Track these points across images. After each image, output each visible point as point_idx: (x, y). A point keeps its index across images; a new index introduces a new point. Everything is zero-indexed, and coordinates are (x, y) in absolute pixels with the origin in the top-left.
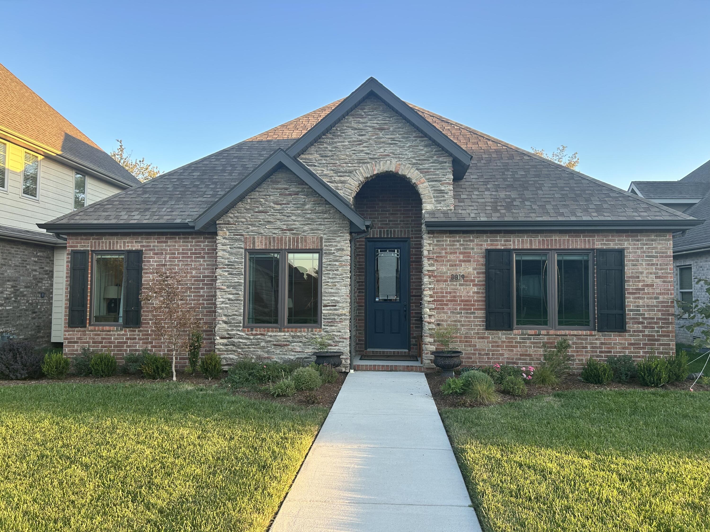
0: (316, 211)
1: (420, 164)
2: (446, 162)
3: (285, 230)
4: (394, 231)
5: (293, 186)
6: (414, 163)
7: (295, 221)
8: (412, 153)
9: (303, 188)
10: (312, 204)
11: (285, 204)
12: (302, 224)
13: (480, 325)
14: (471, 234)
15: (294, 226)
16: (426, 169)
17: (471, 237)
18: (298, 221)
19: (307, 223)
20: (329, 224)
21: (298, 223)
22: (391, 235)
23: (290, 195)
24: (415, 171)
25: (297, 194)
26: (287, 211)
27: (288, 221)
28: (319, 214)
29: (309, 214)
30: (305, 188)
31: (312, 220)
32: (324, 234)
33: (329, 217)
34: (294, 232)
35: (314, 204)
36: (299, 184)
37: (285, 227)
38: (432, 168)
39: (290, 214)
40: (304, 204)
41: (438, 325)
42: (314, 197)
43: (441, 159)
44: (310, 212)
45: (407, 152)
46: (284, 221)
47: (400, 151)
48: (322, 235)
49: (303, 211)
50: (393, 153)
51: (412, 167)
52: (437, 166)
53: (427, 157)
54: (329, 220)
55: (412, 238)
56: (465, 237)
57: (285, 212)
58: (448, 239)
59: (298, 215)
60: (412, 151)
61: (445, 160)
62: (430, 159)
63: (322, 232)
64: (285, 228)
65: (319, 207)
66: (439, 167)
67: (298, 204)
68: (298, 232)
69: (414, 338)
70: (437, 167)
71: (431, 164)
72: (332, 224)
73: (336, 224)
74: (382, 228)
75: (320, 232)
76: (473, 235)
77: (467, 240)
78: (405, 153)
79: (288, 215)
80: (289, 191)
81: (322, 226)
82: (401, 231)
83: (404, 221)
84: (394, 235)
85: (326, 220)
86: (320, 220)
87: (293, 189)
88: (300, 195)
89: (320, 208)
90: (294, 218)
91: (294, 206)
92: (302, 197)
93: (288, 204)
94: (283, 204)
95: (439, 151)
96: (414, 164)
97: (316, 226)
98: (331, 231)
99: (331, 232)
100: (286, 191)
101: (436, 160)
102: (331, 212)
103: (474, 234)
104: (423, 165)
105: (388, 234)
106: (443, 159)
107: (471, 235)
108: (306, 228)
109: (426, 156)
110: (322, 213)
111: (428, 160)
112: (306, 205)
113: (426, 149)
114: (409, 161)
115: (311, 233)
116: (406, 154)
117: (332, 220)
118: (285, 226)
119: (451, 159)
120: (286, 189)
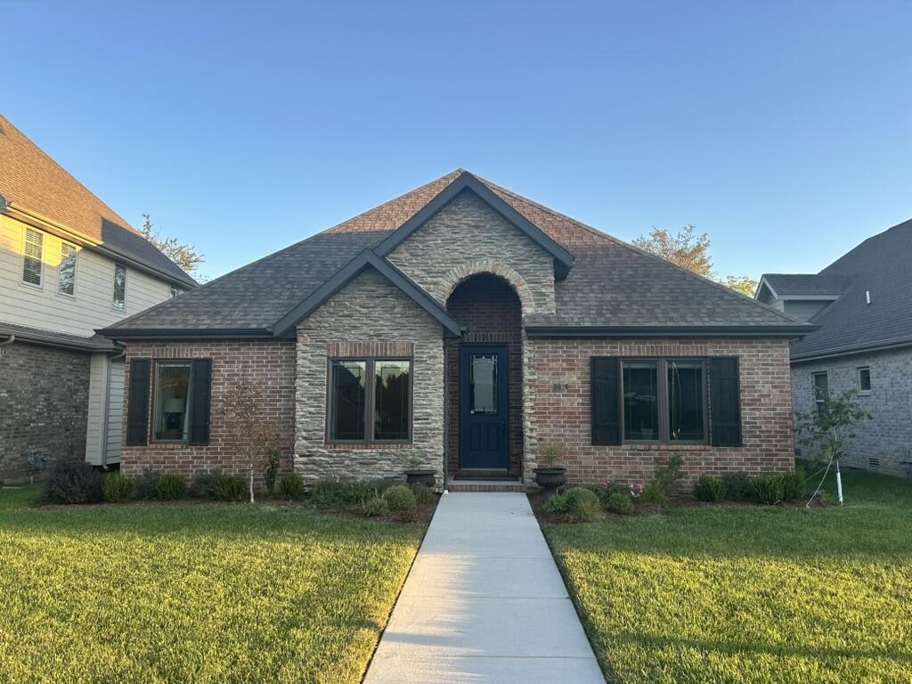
0: (407, 315)
1: (518, 265)
2: (546, 263)
3: (372, 336)
4: (491, 335)
5: (381, 288)
7: (383, 326)
8: (510, 253)
9: (392, 290)
10: (402, 307)
11: (373, 307)
12: (391, 330)
13: (586, 440)
14: (575, 340)
15: (382, 332)
16: (525, 269)
18: (386, 326)
19: (396, 328)
20: (421, 329)
21: (386, 328)
22: (487, 340)
23: (378, 297)
24: (513, 272)
25: (385, 296)
26: (375, 315)
27: (376, 326)
28: (409, 318)
29: (399, 318)
30: (394, 290)
31: (402, 325)
32: (416, 340)
33: (421, 322)
34: (383, 337)
35: (404, 307)
36: (388, 286)
37: (372, 332)
38: (532, 268)
39: (378, 319)
40: (394, 307)
41: (541, 439)
42: (404, 299)
43: (541, 259)
44: (400, 316)
45: (505, 252)
46: (371, 326)
47: (498, 251)
48: (413, 341)
49: (393, 315)
50: (489, 253)
51: (511, 268)
54: (421, 325)
55: (511, 343)
57: (373, 316)
59: (387, 320)
60: (510, 251)
61: (545, 261)
62: (530, 259)
63: (413, 338)
64: (372, 334)
65: (409, 310)
66: (539, 268)
67: (387, 307)
68: (387, 338)
69: (514, 455)
70: (537, 268)
71: (531, 265)
72: (424, 329)
73: (428, 329)
74: (478, 332)
75: (410, 338)
76: (577, 341)
78: (502, 253)
79: (376, 319)
80: (376, 294)
81: (413, 331)
82: (499, 336)
83: (501, 324)
84: (491, 339)
85: (417, 325)
86: (410, 325)
87: (382, 291)
88: (389, 297)
89: (411, 312)
91: (383, 310)
92: (391, 299)
93: (376, 307)
94: (370, 307)
95: (539, 251)
96: (513, 264)
97: (406, 331)
98: (422, 336)
99: (423, 338)
100: (373, 293)
101: (536, 260)
102: (423, 316)
104: (522, 266)
105: (484, 339)
106: (544, 259)
107: (575, 342)
108: (395, 334)
109: (525, 256)
110: (413, 316)
111: (528, 261)
112: (395, 309)
113: (525, 249)
114: (507, 261)
115: (401, 339)
116: (504, 254)
117: (424, 325)
119: (552, 259)
120: (374, 291)
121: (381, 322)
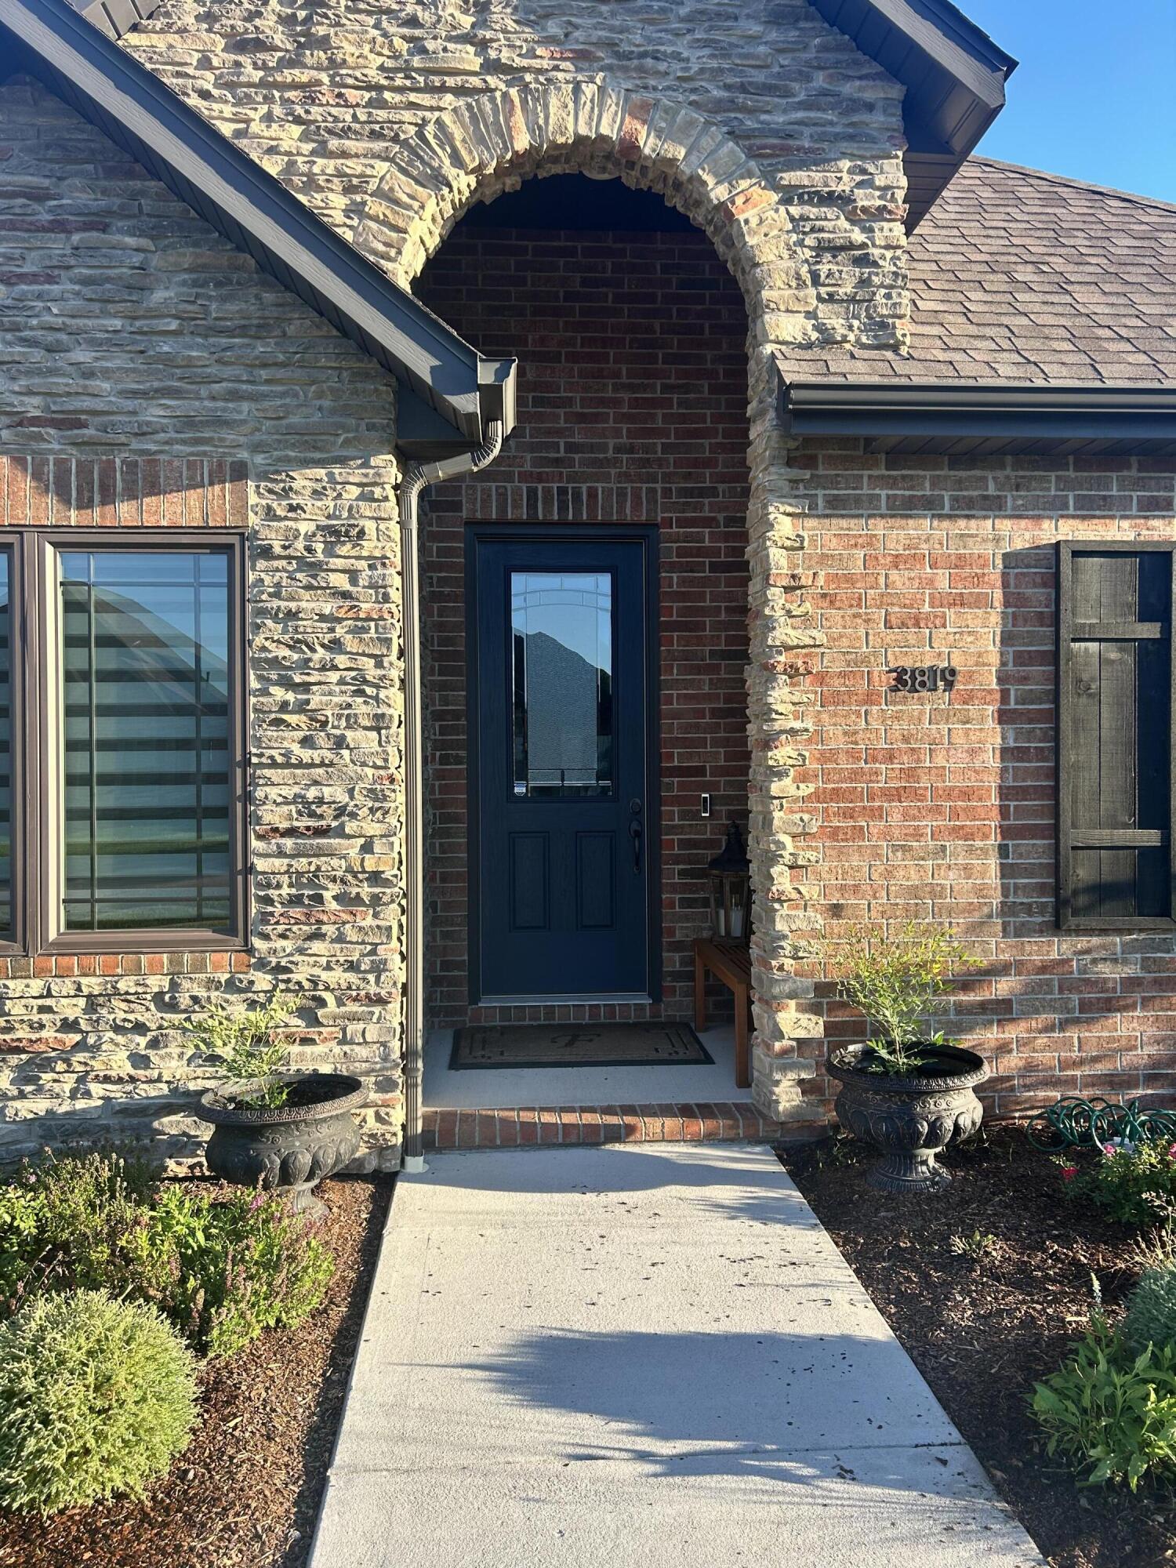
0: (210, 322)
1: (744, 109)
2: (870, 107)
3: (35, 421)
5: (77, 181)
6: (720, 101)
7: (89, 374)
8: (707, 51)
9: (134, 196)
10: (184, 283)
11: (33, 278)
12: (135, 394)
13: (1028, 909)
14: (992, 468)
15: (87, 403)
16: (775, 133)
17: (991, 485)
18: (106, 374)
19: (156, 384)
20: (283, 395)
21: (106, 386)
22: (577, 511)
23: (59, 226)
24: (720, 145)
25: (98, 222)
26: (47, 319)
27: (53, 372)
28: (224, 341)
29: (171, 340)
30: (143, 193)
31: (188, 372)
32: (257, 448)
33: (281, 357)
34: (89, 432)
35: (195, 284)
36: (110, 173)
37: (33, 406)
38: (807, 131)
39: (64, 337)
40: (138, 285)
41: (836, 910)
42: (196, 244)
43: (848, 89)
44: (174, 325)
45: (682, 47)
46: (29, 373)
47: (649, 40)
48: (244, 455)
49: (138, 323)
50: (611, 45)
51: (708, 124)
52: (831, 123)
53: (778, 75)
54: (280, 373)
55: (668, 523)
56: (959, 484)
57: (35, 322)
58: (884, 493)
59: (111, 343)
60: (707, 43)
61: (869, 96)
62: (796, 86)
63: (242, 440)
64: (37, 413)
65: (224, 299)
66: (838, 129)
67: (108, 280)
68: (110, 437)
69: (677, 946)
70: (829, 129)
71: (800, 115)
72: (296, 395)
73: (320, 395)
75: (230, 436)
76: (999, 474)
77: (971, 499)
78: (669, 49)
79: (51, 337)
80: (50, 211)
81: (245, 406)
82: (622, 493)
83: (631, 450)
84: (592, 508)
85: (264, 374)
86: (228, 371)
87: (77, 195)
88: (120, 231)
89: (232, 307)
90: (82, 355)
91: (88, 291)
92: (130, 241)
93: (51, 280)
94: (22, 278)
95: (838, 48)
97: (207, 403)
98: (291, 431)
99: (292, 439)
100: (36, 207)
101: (824, 93)
102: (291, 330)
103: (1003, 467)
104: (764, 117)
105: (563, 508)
106: (861, 89)
107: (990, 475)
108: (154, 413)
109: (776, 69)
110: (243, 331)
111: (787, 93)
112: (151, 290)
113: (773, 35)
114: (694, 91)
115: (184, 442)
116: (677, 56)
117: (299, 373)
118: (36, 401)
120: (38, 196)
121: (82, 356)
